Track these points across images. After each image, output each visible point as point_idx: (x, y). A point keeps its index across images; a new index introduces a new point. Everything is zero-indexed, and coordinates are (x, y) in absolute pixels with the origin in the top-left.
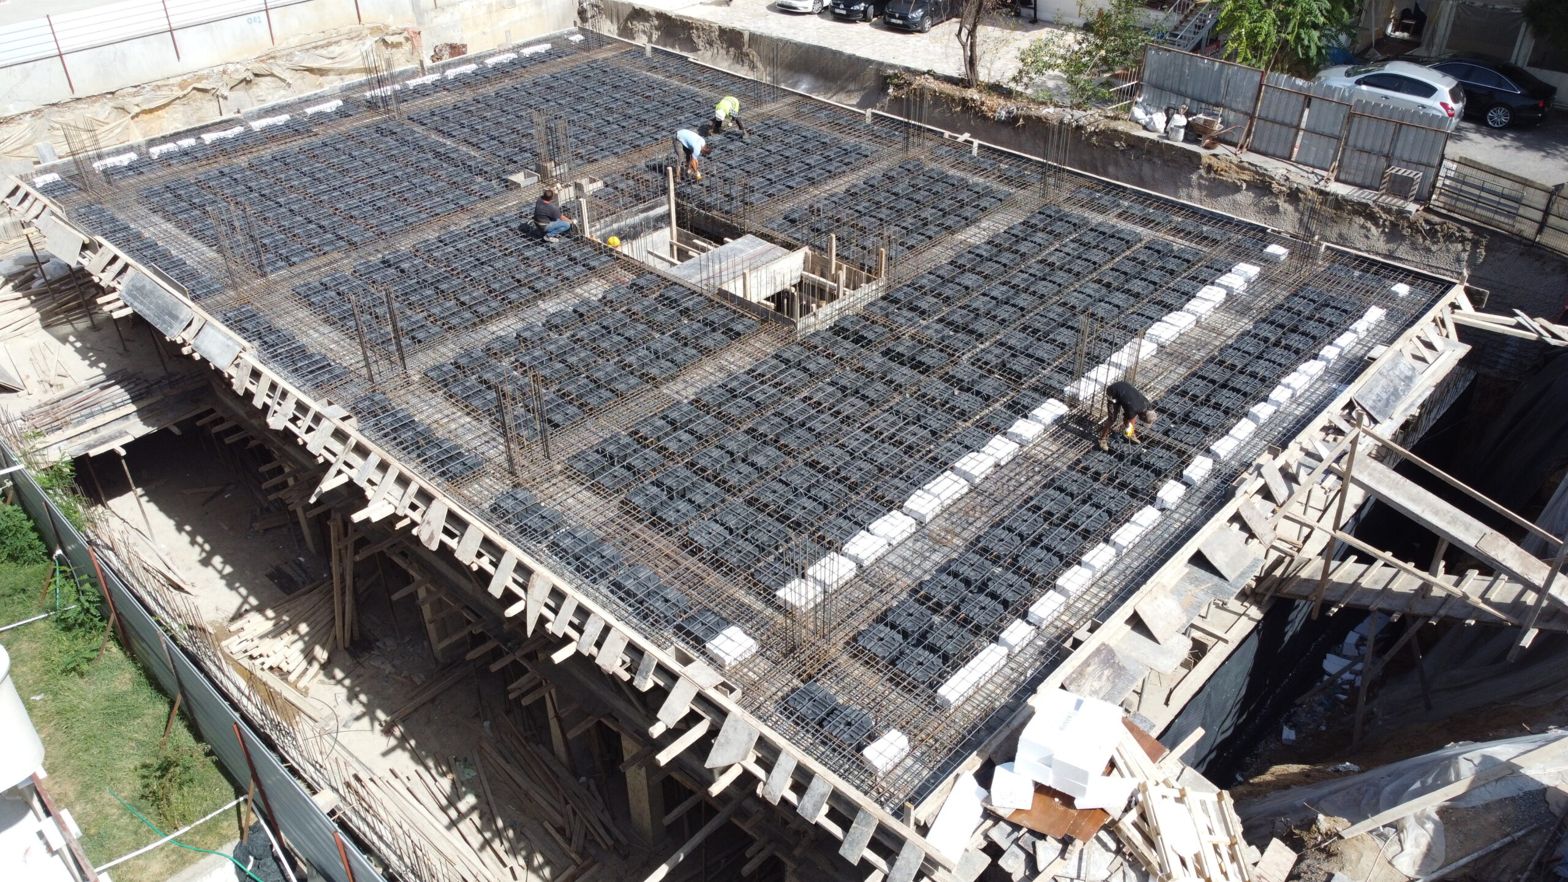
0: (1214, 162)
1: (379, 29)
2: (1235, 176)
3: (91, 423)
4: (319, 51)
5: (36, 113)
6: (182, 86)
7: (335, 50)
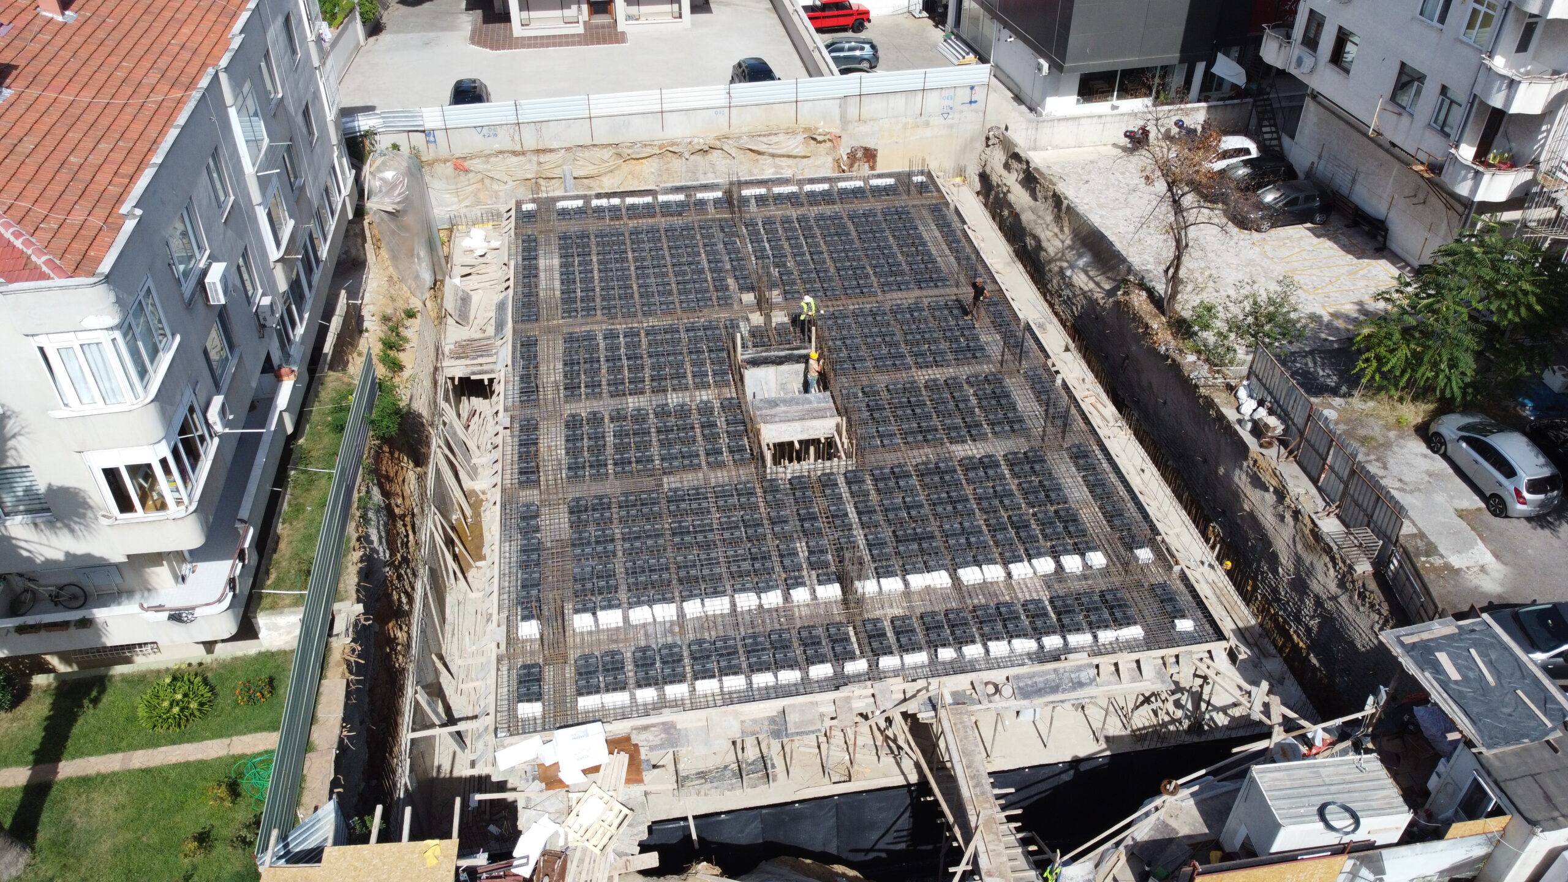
0: (1260, 459)
1: (810, 129)
2: (1268, 477)
3: (480, 360)
4: (761, 139)
5: (568, 149)
6: (660, 148)
7: (774, 139)
